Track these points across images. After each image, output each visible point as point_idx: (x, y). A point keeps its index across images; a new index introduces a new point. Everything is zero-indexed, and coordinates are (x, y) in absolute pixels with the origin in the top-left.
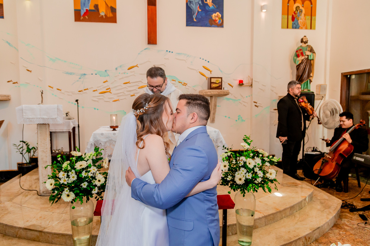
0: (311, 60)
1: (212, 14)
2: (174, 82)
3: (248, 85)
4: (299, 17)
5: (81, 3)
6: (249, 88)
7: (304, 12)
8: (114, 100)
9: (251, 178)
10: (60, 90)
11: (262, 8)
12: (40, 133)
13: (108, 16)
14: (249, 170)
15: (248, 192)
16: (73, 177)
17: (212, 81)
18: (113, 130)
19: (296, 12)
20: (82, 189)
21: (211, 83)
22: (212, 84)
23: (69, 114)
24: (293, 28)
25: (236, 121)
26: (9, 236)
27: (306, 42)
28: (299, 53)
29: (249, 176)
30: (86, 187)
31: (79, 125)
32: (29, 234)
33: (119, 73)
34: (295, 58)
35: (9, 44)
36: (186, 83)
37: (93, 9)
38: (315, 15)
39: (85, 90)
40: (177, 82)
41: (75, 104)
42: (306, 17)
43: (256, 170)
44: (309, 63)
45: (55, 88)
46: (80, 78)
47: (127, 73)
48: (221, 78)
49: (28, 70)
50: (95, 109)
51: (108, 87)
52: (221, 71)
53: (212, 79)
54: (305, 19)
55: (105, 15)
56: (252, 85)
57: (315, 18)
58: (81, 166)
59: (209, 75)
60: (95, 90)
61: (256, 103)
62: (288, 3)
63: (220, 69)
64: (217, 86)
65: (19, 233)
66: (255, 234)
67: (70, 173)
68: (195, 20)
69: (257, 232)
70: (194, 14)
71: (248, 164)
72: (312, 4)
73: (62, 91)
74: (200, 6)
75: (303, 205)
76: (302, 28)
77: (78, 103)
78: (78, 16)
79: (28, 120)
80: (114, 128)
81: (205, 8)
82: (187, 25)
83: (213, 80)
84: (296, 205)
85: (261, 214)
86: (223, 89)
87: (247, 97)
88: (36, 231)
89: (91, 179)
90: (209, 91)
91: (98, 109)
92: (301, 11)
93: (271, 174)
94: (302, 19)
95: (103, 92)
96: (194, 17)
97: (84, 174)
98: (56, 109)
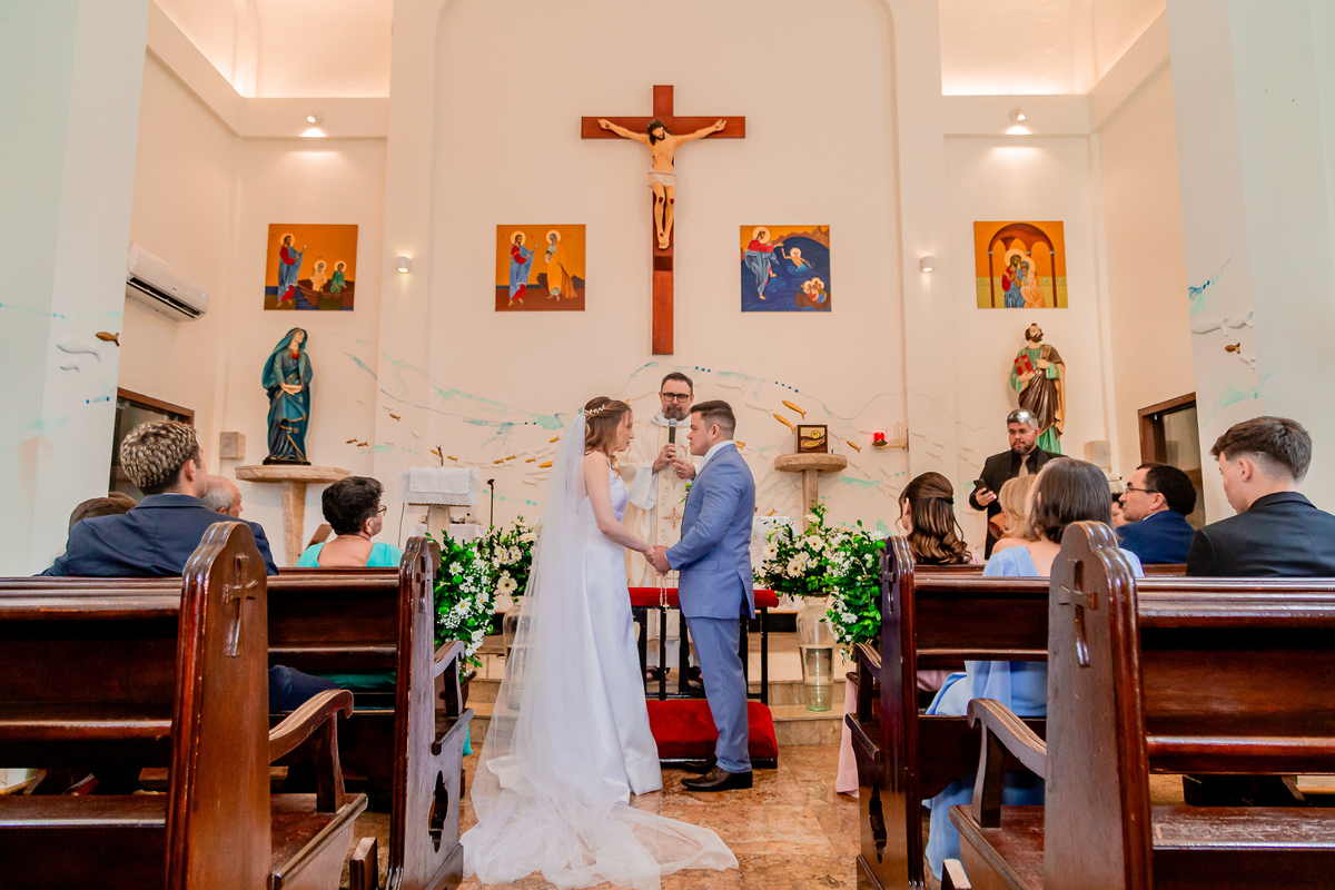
0: (1052, 380)
1: (803, 283)
3: (898, 444)
4: (1020, 280)
5: (512, 272)
6: (903, 452)
7: (1032, 267)
10: (455, 459)
11: (922, 263)
13: (567, 296)
17: (803, 435)
19: (1013, 269)
21: (801, 438)
22: (802, 442)
24: (1007, 306)
27: (1037, 339)
28: (1022, 364)
34: (1014, 376)
35: (359, 362)
37: (537, 283)
38: (1064, 274)
39: (508, 459)
41: (485, 491)
42: (1039, 278)
44: (1051, 386)
45: (444, 456)
46: (499, 433)
48: (825, 427)
49: (394, 417)
50: (528, 502)
52: (829, 412)
54: (1038, 285)
55: (561, 295)
56: (907, 445)
57: (1064, 280)
59: (796, 420)
60: (532, 458)
62: (990, 249)
63: (824, 407)
64: (814, 445)
68: (762, 297)
70: (759, 284)
72: (1051, 248)
73: (460, 462)
74: (774, 267)
76: (1031, 306)
77: (492, 488)
78: (503, 300)
79: (417, 495)
81: (785, 269)
82: (743, 310)
83: (804, 432)
86: (829, 451)
87: (896, 475)
91: (534, 504)
92: (1026, 267)
94: (1028, 285)
95: (547, 465)
96: (760, 290)
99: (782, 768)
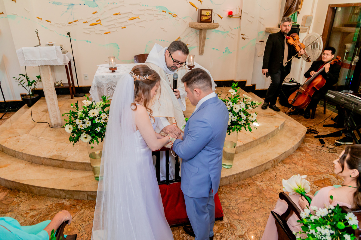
2: (164, 13)
3: (237, 16)
6: (239, 19)
8: (105, 32)
9: (236, 121)
10: (50, 22)
12: (43, 73)
14: (234, 114)
15: (233, 131)
16: (88, 123)
17: (202, 14)
18: (112, 72)
20: (97, 133)
21: (201, 15)
22: (202, 17)
23: (62, 47)
25: (224, 53)
26: (36, 163)
29: (234, 119)
30: (100, 131)
31: (73, 58)
32: (53, 162)
33: (108, 3)
36: (176, 14)
39: (74, 22)
40: (167, 13)
41: (67, 37)
43: (241, 114)
45: (44, 20)
46: (68, 9)
47: (116, 4)
48: (212, 10)
49: (13, 1)
50: (87, 41)
51: (98, 19)
52: (211, 1)
53: (202, 11)
56: (241, 16)
58: (93, 114)
59: (199, 6)
60: (86, 21)
61: (244, 35)
64: (207, 19)
65: (44, 161)
66: (235, 159)
67: (85, 120)
69: (237, 157)
71: (234, 109)
75: (275, 133)
77: (70, 37)
79: (30, 62)
80: (113, 70)
83: (204, 13)
84: (270, 133)
85: (241, 143)
86: (212, 22)
87: (235, 29)
88: (59, 160)
89: (104, 124)
90: (199, 25)
91: (90, 42)
93: (252, 117)
95: (93, 24)
97: (97, 121)
98: (55, 51)
99: (225, 220)
